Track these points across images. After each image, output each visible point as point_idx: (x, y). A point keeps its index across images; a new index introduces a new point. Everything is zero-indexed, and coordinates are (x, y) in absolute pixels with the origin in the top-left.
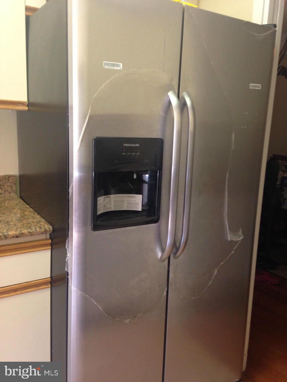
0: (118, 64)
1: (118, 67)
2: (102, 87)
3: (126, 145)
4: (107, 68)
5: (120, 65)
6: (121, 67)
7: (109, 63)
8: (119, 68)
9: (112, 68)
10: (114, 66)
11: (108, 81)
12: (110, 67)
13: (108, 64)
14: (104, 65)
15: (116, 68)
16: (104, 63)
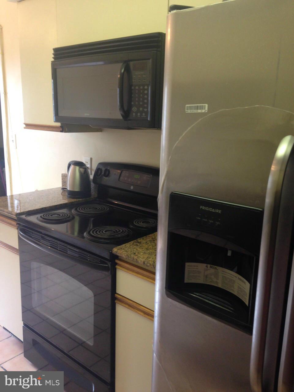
0: (203, 106)
1: (203, 109)
2: (183, 135)
3: (203, 208)
4: (190, 112)
5: (205, 106)
6: (206, 108)
7: (192, 106)
8: (203, 111)
9: (195, 111)
10: (197, 109)
11: (189, 128)
12: (193, 111)
13: (191, 108)
14: (187, 110)
15: (199, 111)
16: (186, 107)
